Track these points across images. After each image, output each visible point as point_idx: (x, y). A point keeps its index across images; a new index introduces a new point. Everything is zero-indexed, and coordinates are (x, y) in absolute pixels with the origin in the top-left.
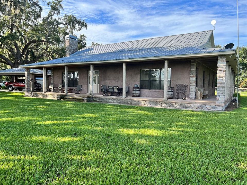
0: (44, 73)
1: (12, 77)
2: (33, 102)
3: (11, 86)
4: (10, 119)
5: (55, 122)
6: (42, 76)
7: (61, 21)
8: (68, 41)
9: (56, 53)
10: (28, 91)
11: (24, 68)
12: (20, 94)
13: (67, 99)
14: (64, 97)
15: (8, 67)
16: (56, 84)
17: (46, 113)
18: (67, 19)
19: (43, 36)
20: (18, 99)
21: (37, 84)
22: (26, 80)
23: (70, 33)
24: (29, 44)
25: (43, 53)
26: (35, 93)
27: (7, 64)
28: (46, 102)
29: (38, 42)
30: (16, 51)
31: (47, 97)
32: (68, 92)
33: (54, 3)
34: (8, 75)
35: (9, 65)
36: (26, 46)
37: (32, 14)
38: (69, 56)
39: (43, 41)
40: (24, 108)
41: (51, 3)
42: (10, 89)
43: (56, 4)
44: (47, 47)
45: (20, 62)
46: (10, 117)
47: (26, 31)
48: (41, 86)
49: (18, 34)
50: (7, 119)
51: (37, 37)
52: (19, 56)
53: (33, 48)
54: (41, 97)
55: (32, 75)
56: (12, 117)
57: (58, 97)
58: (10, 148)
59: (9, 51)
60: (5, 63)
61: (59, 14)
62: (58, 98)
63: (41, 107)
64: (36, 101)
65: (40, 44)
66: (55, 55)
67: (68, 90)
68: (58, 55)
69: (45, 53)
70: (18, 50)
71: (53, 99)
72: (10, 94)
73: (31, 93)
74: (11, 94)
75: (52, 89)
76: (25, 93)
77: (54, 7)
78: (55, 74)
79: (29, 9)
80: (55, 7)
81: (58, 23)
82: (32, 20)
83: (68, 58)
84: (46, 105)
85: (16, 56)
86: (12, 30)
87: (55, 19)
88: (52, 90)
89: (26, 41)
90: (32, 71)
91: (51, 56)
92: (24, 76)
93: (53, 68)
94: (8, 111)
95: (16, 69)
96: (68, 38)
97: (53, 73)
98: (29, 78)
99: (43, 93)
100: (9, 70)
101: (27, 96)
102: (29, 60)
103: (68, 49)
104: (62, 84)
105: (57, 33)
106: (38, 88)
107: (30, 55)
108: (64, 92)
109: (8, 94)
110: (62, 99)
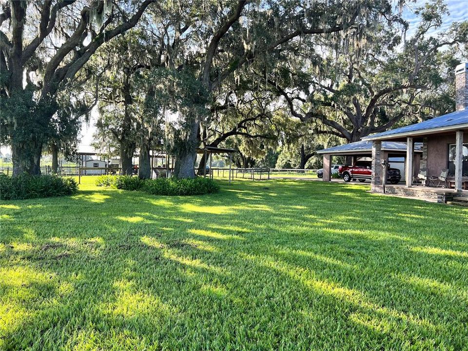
0: (408, 148)
1: (349, 157)
2: (391, 205)
3: (348, 173)
4: (358, 232)
5: (450, 252)
6: (403, 154)
7: (444, 39)
8: (463, 76)
9: (430, 107)
10: (377, 182)
11: (370, 141)
12: (364, 188)
13: (460, 203)
14: (454, 198)
15: (342, 140)
16: (434, 169)
17: (422, 229)
18: (456, 30)
19: (405, 77)
20: (362, 196)
21: (391, 171)
22: (373, 163)
23: (464, 58)
24: (377, 97)
25: (403, 109)
26: (390, 187)
27: (340, 136)
28: (416, 207)
29: (395, 90)
30: (355, 112)
31: (413, 195)
32: (463, 188)
33: (429, 7)
34: (341, 155)
35: (343, 137)
36: (373, 101)
37: (385, 40)
38: (464, 109)
39: (405, 87)
40: (377, 215)
41: (423, 9)
42: (346, 178)
43: (433, 8)
44: (412, 97)
45: (362, 130)
46: (358, 229)
47: (374, 75)
48: (399, 174)
49: (360, 83)
50: (354, 232)
51: (394, 80)
52: (361, 120)
53: (384, 103)
54: (401, 195)
55: (383, 153)
56: (361, 229)
57: (438, 198)
58: (375, 289)
59: (345, 113)
60: (337, 134)
61: (439, 26)
62: (440, 200)
63: (409, 215)
64: (395, 202)
65: (398, 94)
66: (426, 110)
67: (463, 183)
68: (435, 110)
69: (406, 110)
70: (359, 111)
71: (428, 200)
72: (347, 186)
73: (382, 186)
74: (348, 188)
75: (423, 180)
76: (372, 187)
77: (428, 15)
78: (431, 149)
79: (381, 33)
80: (431, 14)
81: (438, 44)
82: (384, 52)
83: (462, 113)
84: (419, 213)
85: (355, 122)
86: (350, 77)
87: (431, 38)
88: (424, 183)
89: (372, 93)
90: (385, 146)
91: (418, 113)
92: (370, 156)
93: (426, 138)
94: (351, 218)
95: (357, 143)
96: (463, 69)
97: (426, 147)
98: (379, 159)
99: (406, 187)
100: (344, 146)
101: (375, 191)
102: (376, 125)
103: (462, 93)
104: (448, 170)
105: (432, 66)
106: (395, 178)
107: (378, 117)
108: (454, 188)
109: (343, 187)
110: (448, 203)
